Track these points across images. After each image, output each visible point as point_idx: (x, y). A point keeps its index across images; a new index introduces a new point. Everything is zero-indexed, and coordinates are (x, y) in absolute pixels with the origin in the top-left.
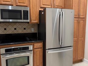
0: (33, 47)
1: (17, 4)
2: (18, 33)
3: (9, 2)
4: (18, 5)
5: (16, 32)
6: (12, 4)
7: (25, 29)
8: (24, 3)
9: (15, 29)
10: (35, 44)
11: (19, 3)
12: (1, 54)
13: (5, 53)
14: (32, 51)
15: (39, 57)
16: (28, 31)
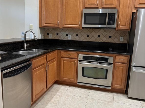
0: (114, 60)
1: (102, 6)
2: (101, 41)
3: (95, 4)
4: (104, 7)
5: (99, 40)
6: (97, 7)
7: (110, 37)
8: (112, 4)
9: (99, 36)
10: (117, 57)
11: (106, 4)
12: (79, 60)
13: (82, 60)
14: (113, 64)
15: (121, 74)
16: (114, 40)
